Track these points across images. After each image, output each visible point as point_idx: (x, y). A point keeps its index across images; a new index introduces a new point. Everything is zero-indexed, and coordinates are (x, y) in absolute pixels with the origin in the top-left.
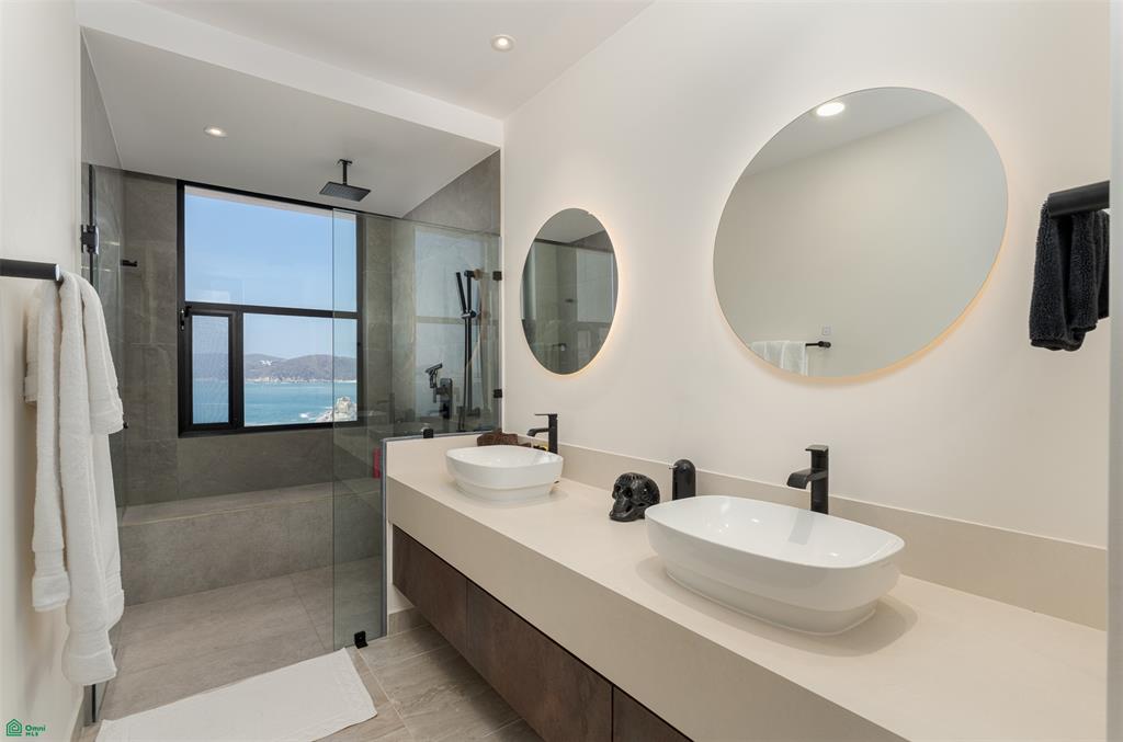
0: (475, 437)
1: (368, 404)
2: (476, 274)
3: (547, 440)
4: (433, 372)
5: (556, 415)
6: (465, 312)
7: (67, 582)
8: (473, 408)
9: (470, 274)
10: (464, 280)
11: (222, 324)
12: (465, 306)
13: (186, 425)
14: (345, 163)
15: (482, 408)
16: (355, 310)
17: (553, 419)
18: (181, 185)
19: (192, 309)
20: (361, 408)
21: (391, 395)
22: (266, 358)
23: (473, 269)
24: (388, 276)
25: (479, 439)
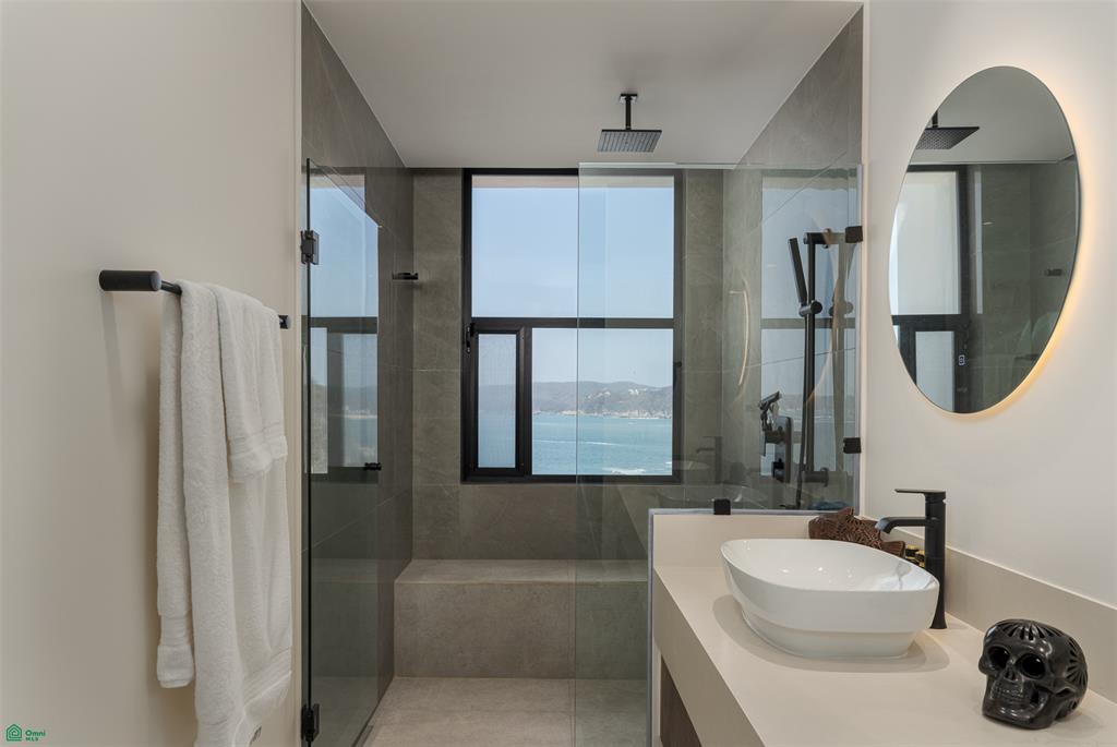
0: (804, 519)
1: (687, 450)
2: (826, 238)
3: (923, 537)
4: (767, 406)
5: (942, 495)
6: (804, 305)
7: (189, 656)
8: (817, 468)
9: (815, 239)
10: (804, 249)
11: (508, 342)
12: (806, 293)
13: (471, 470)
14: (628, 97)
15: (833, 468)
16: (670, 315)
17: (935, 501)
18: (467, 174)
19: (478, 327)
20: (677, 457)
21: (719, 440)
22: (634, 386)
23: (821, 230)
24: (717, 260)
25: (812, 523)
